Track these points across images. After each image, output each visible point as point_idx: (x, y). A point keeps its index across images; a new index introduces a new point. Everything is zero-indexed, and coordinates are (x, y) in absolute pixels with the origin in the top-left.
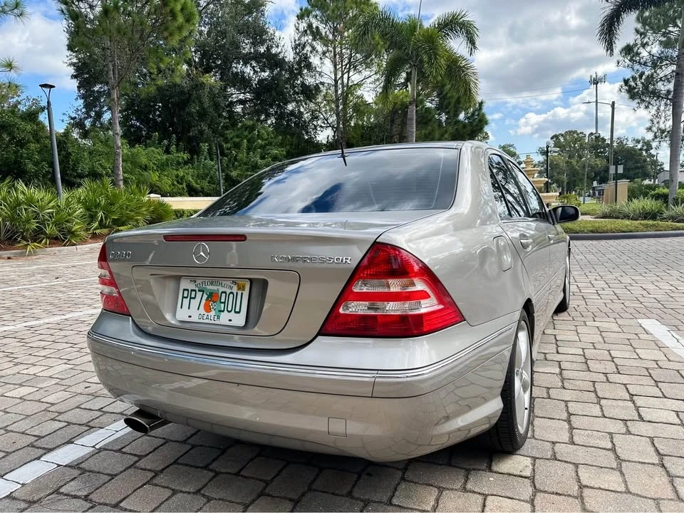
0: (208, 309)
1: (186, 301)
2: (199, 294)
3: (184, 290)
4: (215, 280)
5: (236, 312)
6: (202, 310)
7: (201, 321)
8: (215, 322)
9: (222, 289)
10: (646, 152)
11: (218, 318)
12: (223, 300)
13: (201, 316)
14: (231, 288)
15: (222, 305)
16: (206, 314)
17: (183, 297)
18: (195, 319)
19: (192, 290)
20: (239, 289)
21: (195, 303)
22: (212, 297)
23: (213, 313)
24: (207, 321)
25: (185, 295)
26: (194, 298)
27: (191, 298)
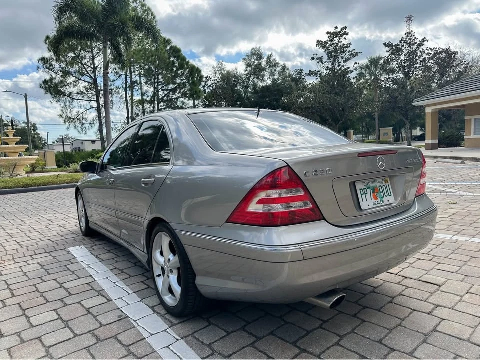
0: (376, 199)
1: (364, 196)
2: (369, 190)
3: (361, 190)
4: (373, 180)
5: (390, 196)
6: (374, 200)
7: (376, 206)
8: (382, 205)
9: (378, 185)
10: (34, 132)
11: (383, 201)
12: (381, 191)
13: (375, 204)
14: (382, 183)
15: (382, 194)
16: (377, 201)
17: (362, 195)
18: (372, 206)
19: (364, 189)
20: (386, 183)
21: (368, 196)
22: (375, 190)
23: (379, 200)
24: (379, 205)
25: (362, 193)
26: (367, 194)
27: (366, 194)
